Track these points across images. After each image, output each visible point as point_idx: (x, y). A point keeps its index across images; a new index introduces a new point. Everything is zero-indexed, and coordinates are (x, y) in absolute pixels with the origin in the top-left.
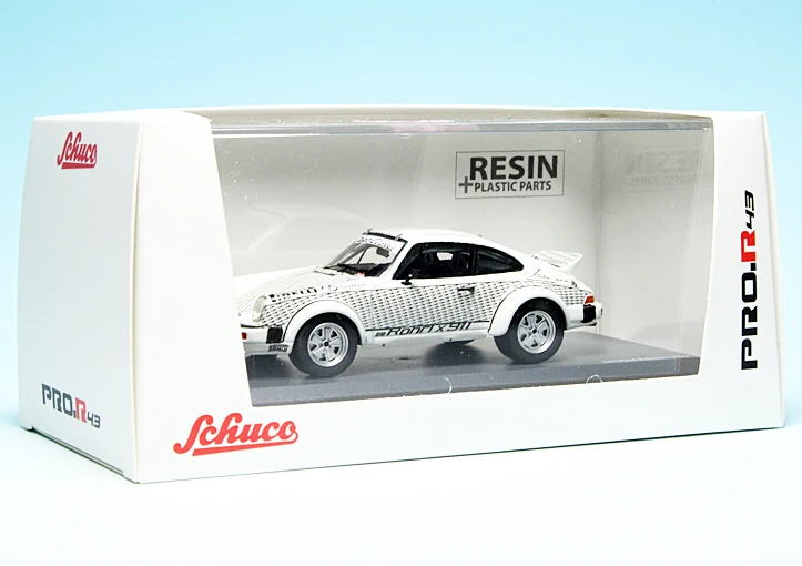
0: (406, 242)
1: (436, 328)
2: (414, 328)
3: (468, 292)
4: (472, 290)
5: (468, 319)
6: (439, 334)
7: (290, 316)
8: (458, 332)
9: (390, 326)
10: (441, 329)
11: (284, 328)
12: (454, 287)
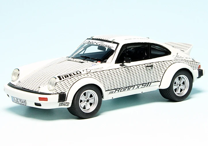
0: (118, 44)
1: (136, 87)
2: (126, 87)
3: (150, 68)
4: (152, 66)
5: (150, 81)
6: (138, 90)
7: (69, 87)
8: (146, 88)
9: (116, 88)
10: (138, 87)
11: (66, 93)
12: (144, 66)
